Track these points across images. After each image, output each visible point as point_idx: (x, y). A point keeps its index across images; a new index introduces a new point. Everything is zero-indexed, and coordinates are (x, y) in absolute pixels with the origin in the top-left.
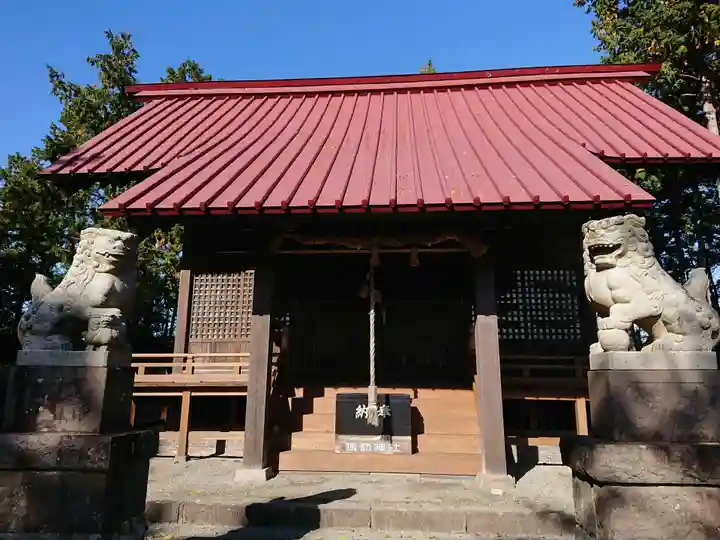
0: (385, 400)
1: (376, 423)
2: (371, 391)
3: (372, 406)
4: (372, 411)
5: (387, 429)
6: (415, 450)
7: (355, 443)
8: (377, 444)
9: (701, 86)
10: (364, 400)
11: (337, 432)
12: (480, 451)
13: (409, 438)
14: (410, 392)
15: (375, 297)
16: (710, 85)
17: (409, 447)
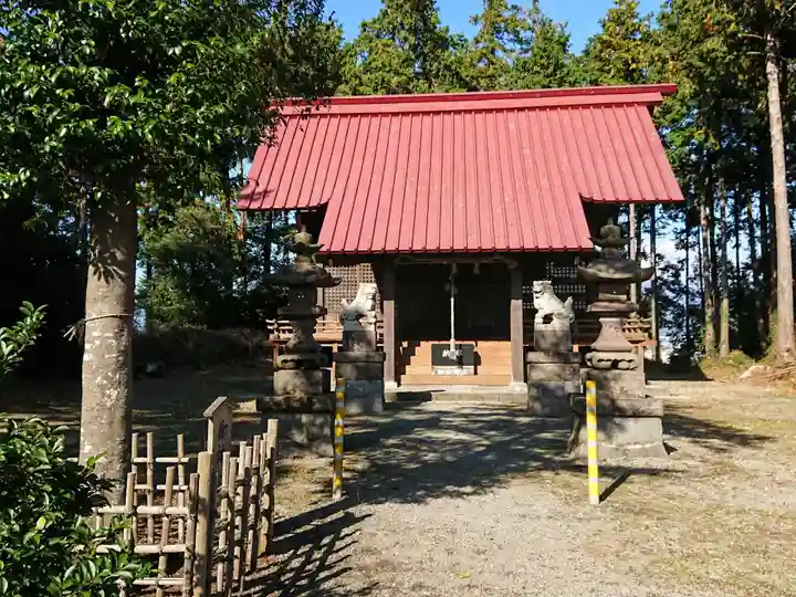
0: (459, 347)
1: (455, 358)
2: (452, 342)
3: (452, 349)
4: (453, 353)
5: (460, 362)
6: (476, 373)
7: (443, 370)
8: (455, 370)
9: (766, 45)
10: (448, 347)
11: (433, 364)
12: (511, 373)
13: (473, 367)
14: (473, 343)
15: (454, 290)
16: (775, 45)
17: (472, 371)
